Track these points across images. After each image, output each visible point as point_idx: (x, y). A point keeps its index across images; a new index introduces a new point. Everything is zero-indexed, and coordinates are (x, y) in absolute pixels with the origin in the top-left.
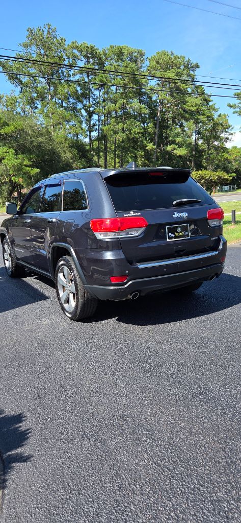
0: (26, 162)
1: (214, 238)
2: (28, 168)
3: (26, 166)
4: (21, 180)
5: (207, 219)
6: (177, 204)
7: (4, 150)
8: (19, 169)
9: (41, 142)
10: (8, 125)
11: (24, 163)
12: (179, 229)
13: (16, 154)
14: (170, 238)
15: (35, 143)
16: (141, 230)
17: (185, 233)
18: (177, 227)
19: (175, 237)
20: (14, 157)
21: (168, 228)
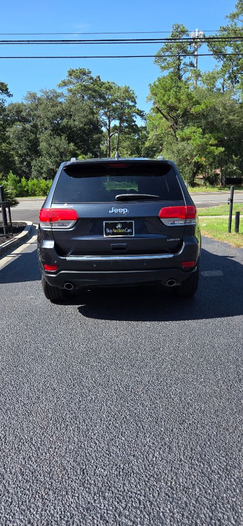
0: (213, 141)
1: (172, 240)
2: (213, 147)
3: (212, 145)
4: (203, 159)
5: (159, 218)
6: (120, 199)
7: (193, 130)
8: (202, 150)
9: (231, 120)
10: (199, 104)
11: (210, 142)
12: (119, 226)
13: (204, 133)
14: (107, 234)
15: (224, 121)
16: (72, 223)
17: (127, 230)
18: (116, 224)
19: (114, 234)
20: (200, 137)
21: (105, 223)
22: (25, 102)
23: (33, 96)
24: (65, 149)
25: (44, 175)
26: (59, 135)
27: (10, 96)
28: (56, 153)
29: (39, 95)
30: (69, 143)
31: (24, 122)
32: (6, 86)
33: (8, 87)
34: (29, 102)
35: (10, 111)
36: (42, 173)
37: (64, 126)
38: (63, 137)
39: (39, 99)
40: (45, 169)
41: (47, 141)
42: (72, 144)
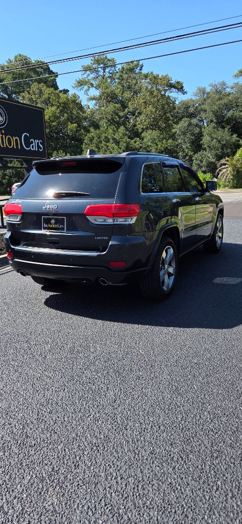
12: (53, 221)
17: (59, 226)
18: (51, 219)
21: (43, 218)
22: (194, 98)
23: (202, 91)
24: (227, 141)
25: (203, 169)
26: (223, 127)
27: (184, 93)
28: (217, 145)
29: (208, 89)
30: (232, 135)
31: (191, 118)
32: (182, 84)
33: (183, 85)
34: (198, 98)
35: (179, 108)
36: (202, 167)
37: (229, 118)
38: (226, 129)
39: (208, 93)
40: (204, 163)
41: (210, 135)
42: (235, 136)
